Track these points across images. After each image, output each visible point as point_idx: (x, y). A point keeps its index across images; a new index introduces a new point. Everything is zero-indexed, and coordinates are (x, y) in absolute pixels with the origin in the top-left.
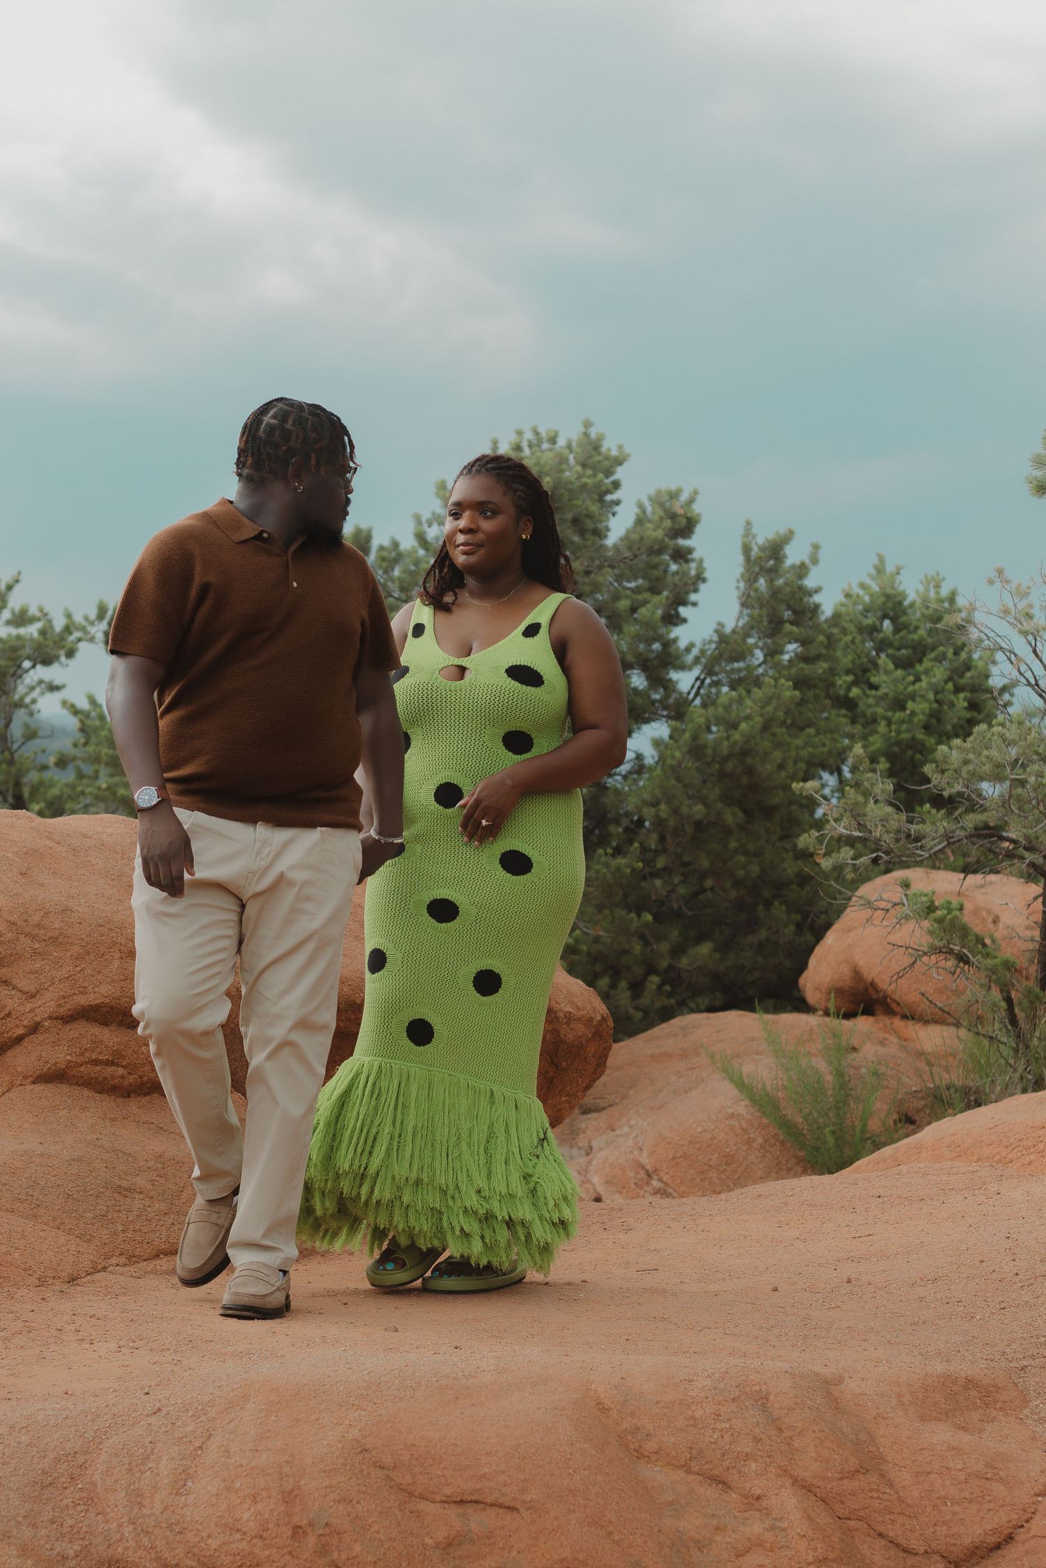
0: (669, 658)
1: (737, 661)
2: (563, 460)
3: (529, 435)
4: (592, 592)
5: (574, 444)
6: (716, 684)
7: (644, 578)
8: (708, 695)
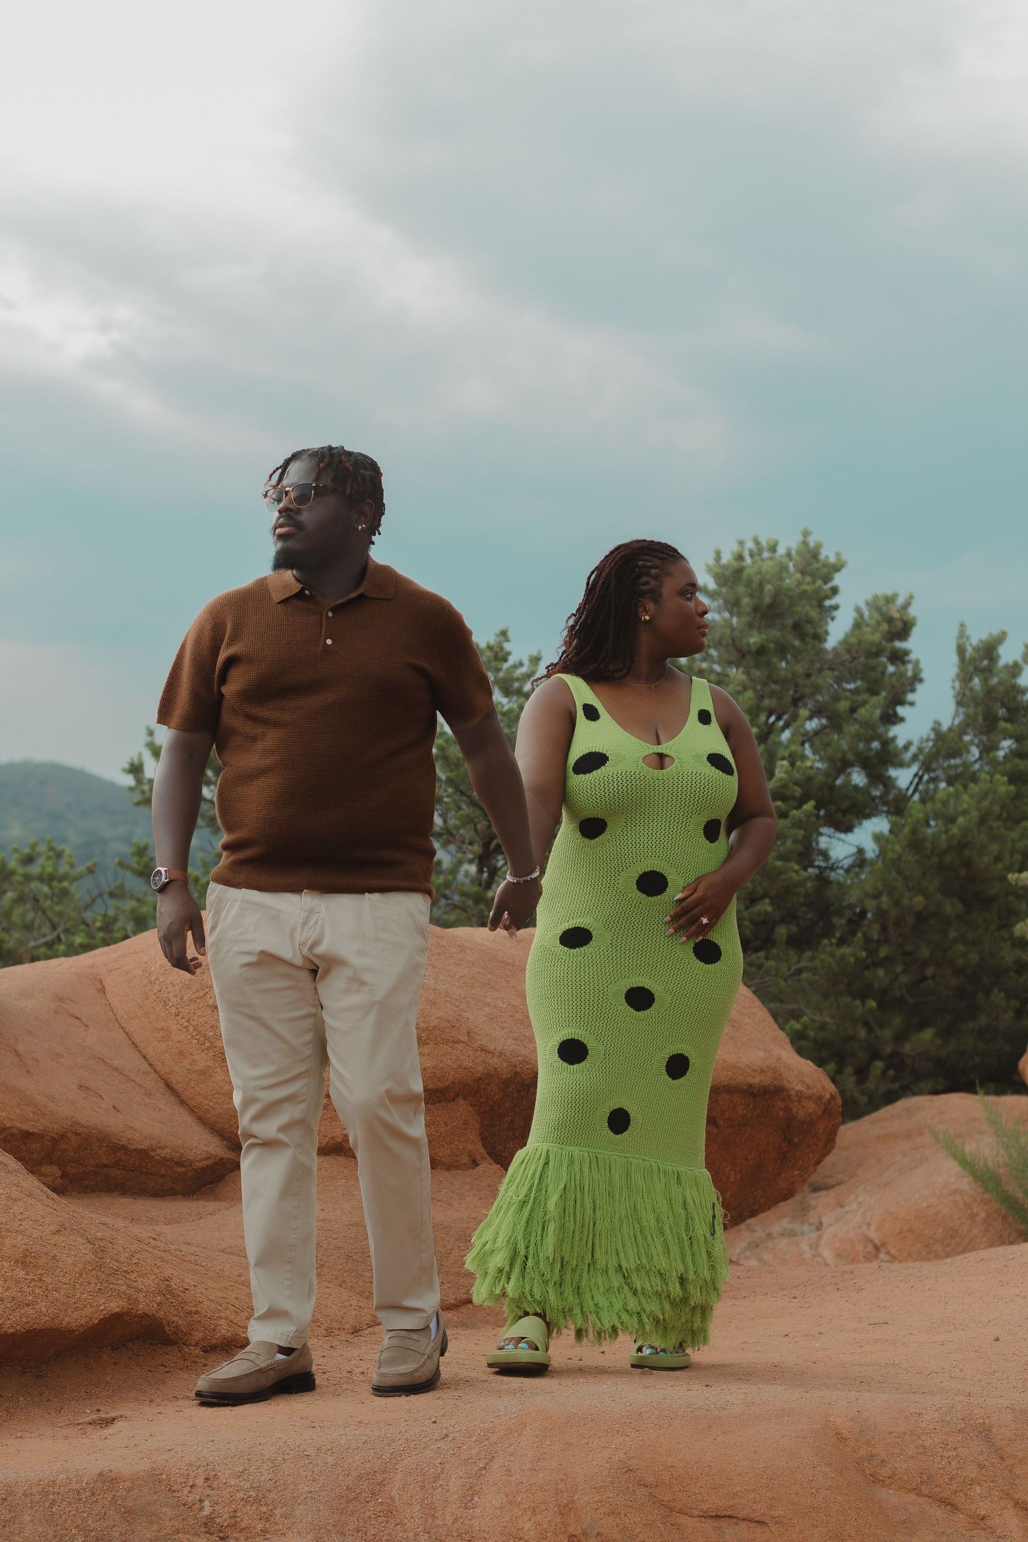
0: (889, 756)
1: (954, 757)
2: (783, 568)
3: (750, 545)
4: (813, 694)
5: (793, 552)
6: (934, 780)
7: (863, 679)
8: (927, 791)
